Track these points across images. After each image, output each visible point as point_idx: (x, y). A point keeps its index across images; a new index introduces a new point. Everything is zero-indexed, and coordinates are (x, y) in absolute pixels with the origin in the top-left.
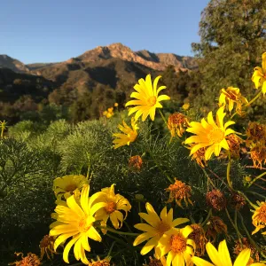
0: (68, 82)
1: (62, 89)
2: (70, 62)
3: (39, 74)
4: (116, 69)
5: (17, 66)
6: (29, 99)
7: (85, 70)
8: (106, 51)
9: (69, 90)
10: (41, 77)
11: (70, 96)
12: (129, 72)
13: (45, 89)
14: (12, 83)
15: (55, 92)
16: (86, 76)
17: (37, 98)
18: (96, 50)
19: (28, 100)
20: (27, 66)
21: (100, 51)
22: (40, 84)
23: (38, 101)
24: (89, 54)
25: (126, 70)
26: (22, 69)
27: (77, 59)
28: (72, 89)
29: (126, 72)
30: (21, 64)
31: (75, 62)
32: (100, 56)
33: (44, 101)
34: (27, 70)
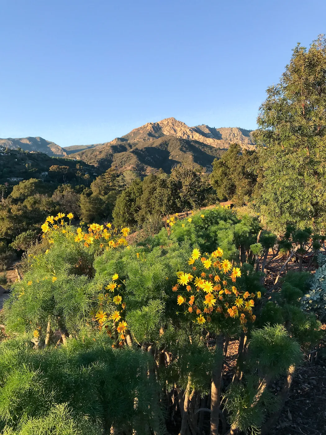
0: (113, 167)
1: (106, 175)
2: (114, 143)
3: (78, 158)
4: (170, 149)
5: (53, 150)
6: (69, 189)
7: (133, 152)
8: (157, 128)
9: (115, 177)
10: (80, 162)
11: (116, 184)
12: (185, 152)
13: (87, 176)
14: (48, 170)
15: (98, 180)
16: (134, 159)
17: (78, 187)
18: (145, 127)
19: (67, 190)
20: (64, 150)
21: (149, 128)
22: (80, 170)
23: (79, 191)
24: (136, 133)
25: (181, 149)
26: (59, 153)
27: (122, 139)
28: (118, 176)
29: (181, 152)
30: (57, 147)
31: (120, 143)
32: (150, 134)
33: (86, 190)
34: (65, 153)
